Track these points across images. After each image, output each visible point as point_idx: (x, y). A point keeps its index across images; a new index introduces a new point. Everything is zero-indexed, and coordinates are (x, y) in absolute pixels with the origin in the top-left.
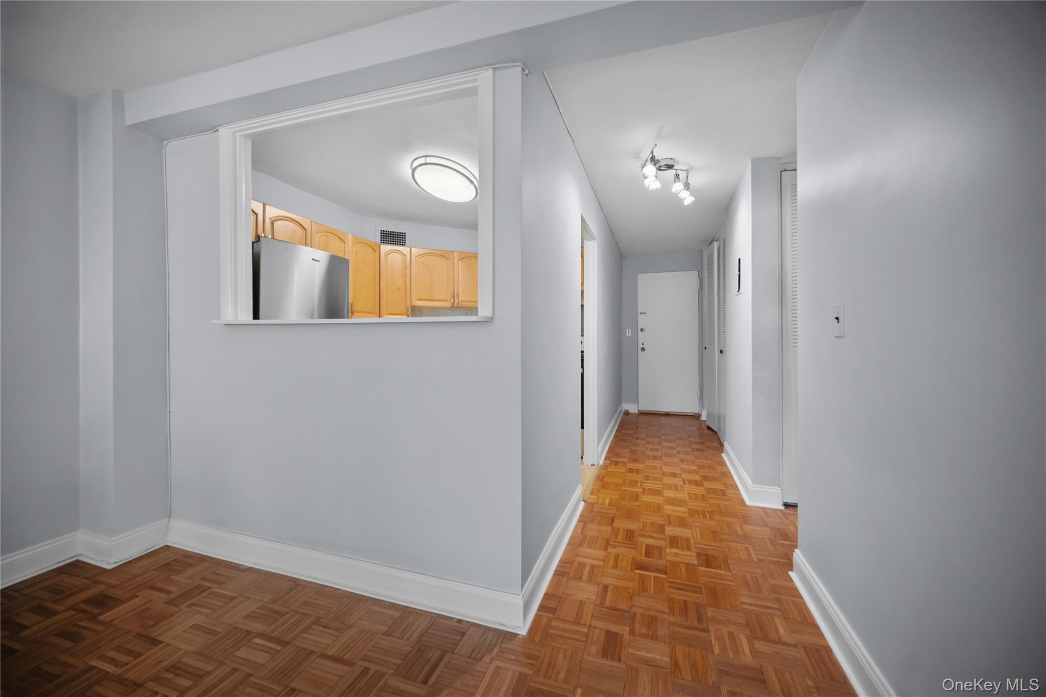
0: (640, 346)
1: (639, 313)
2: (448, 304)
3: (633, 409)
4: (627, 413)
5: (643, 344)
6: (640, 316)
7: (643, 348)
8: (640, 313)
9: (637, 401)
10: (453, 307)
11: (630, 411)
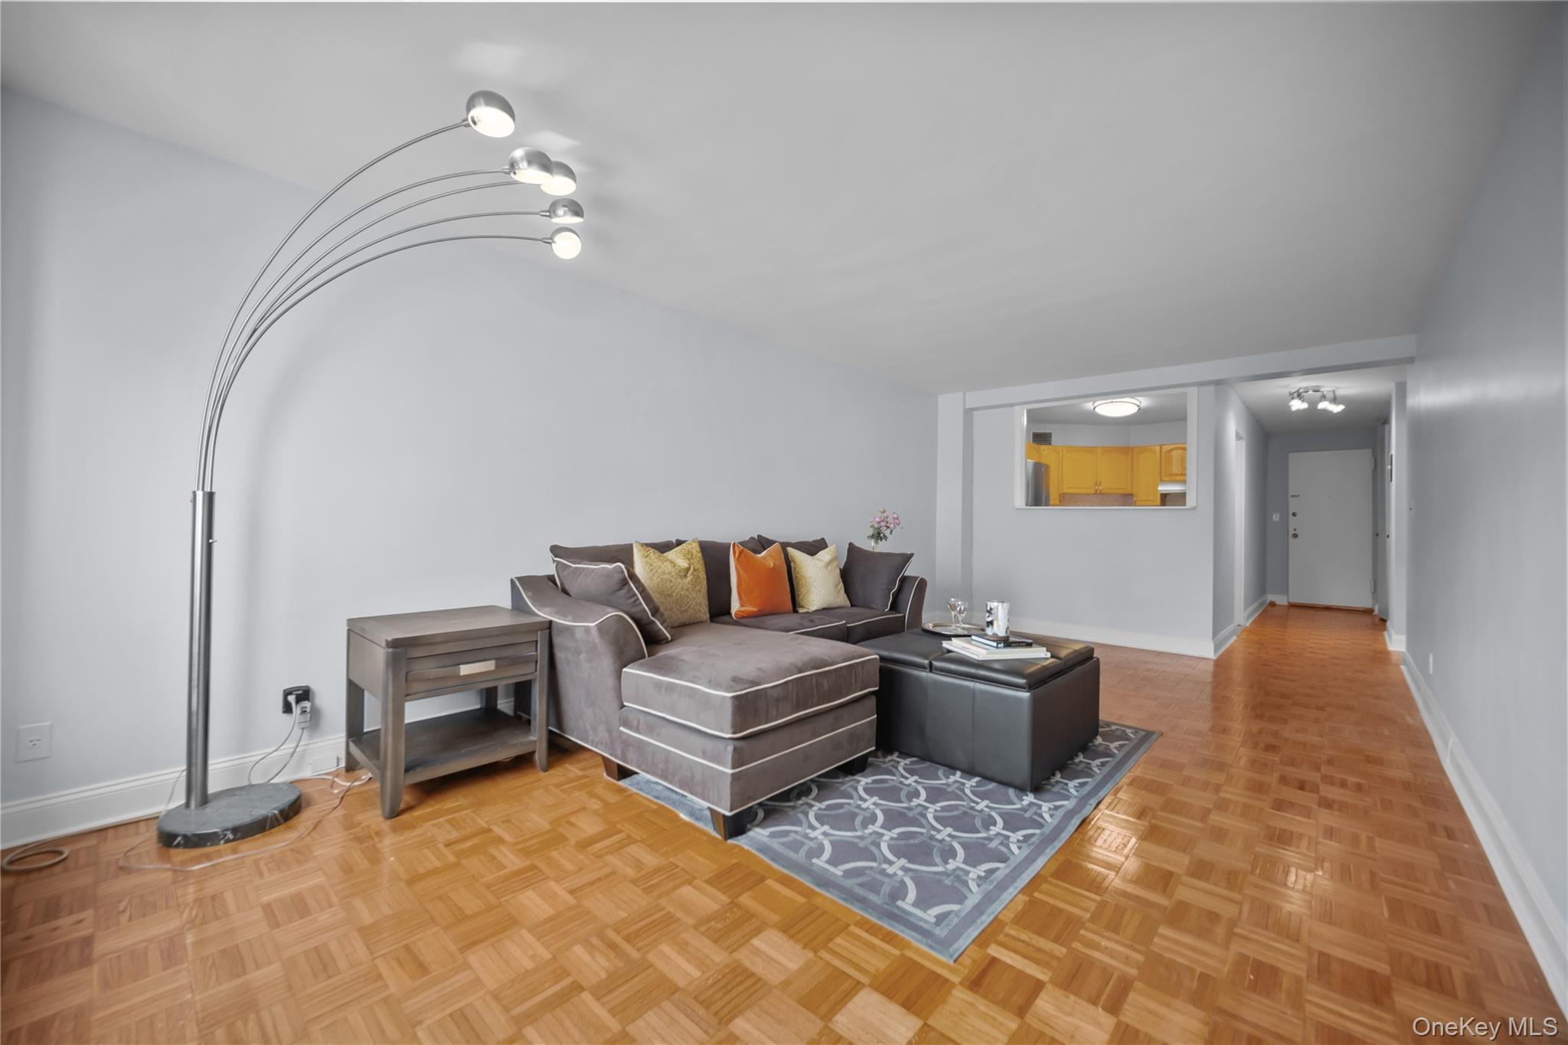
0: (1291, 532)
1: (1290, 496)
2: (1092, 491)
3: (1281, 600)
4: (1272, 604)
5: (1295, 530)
6: (1291, 500)
7: (1294, 534)
8: (1293, 496)
9: (1286, 592)
10: (1096, 493)
11: (1277, 603)
